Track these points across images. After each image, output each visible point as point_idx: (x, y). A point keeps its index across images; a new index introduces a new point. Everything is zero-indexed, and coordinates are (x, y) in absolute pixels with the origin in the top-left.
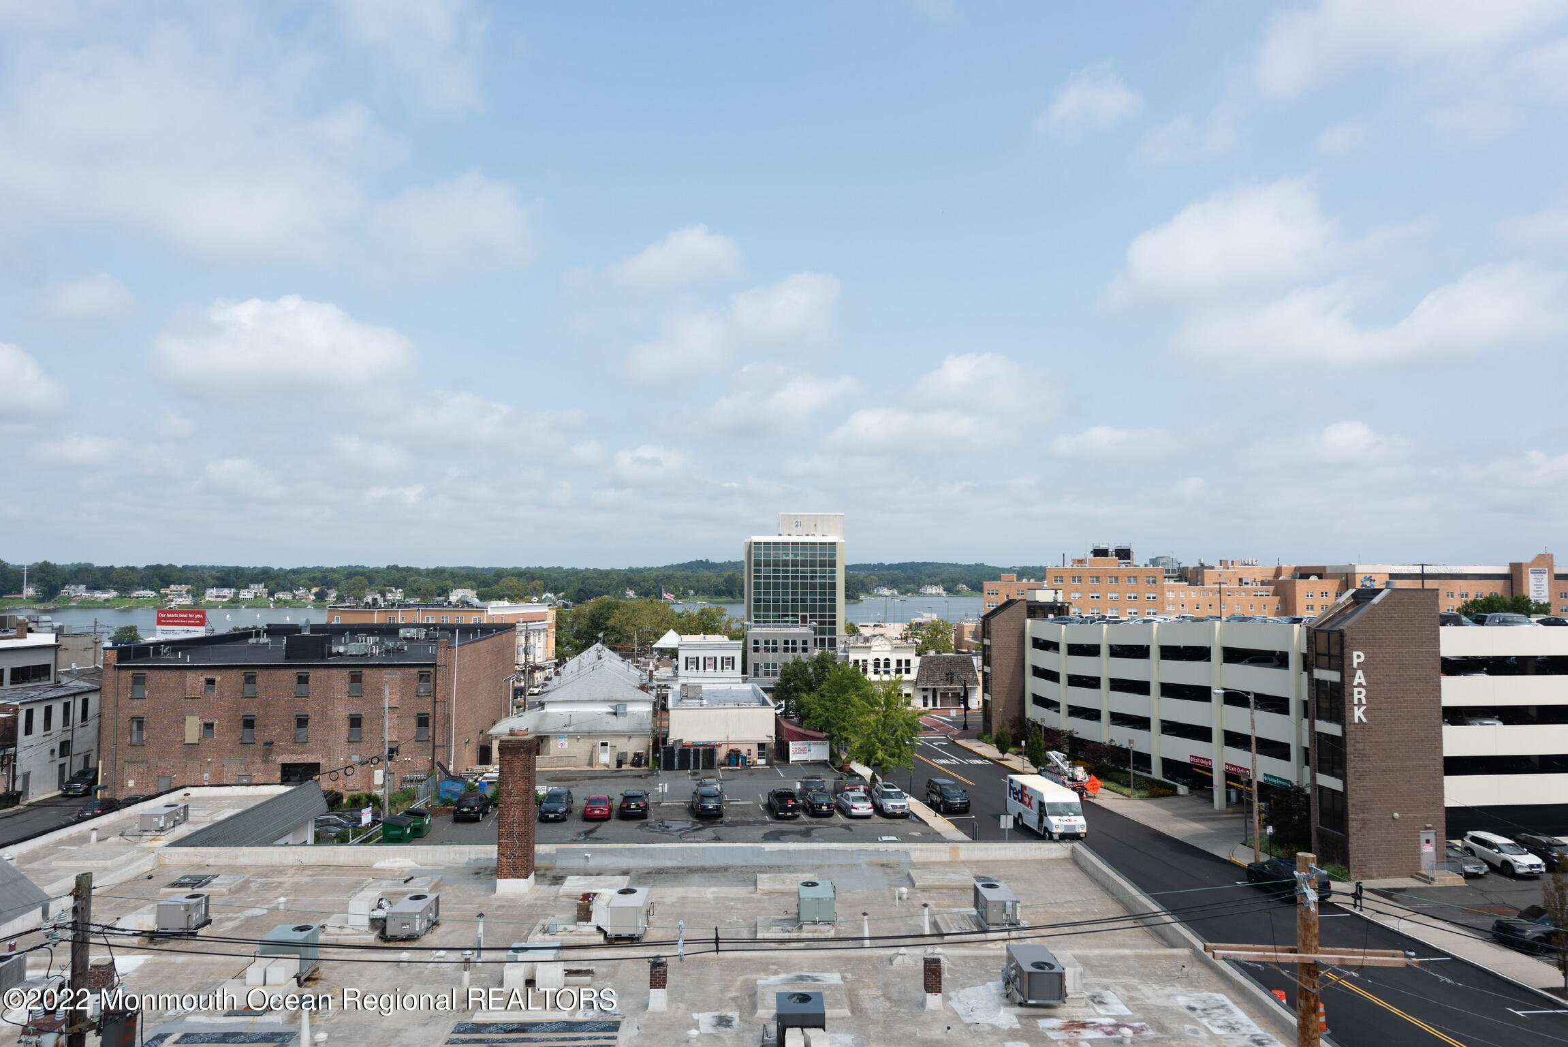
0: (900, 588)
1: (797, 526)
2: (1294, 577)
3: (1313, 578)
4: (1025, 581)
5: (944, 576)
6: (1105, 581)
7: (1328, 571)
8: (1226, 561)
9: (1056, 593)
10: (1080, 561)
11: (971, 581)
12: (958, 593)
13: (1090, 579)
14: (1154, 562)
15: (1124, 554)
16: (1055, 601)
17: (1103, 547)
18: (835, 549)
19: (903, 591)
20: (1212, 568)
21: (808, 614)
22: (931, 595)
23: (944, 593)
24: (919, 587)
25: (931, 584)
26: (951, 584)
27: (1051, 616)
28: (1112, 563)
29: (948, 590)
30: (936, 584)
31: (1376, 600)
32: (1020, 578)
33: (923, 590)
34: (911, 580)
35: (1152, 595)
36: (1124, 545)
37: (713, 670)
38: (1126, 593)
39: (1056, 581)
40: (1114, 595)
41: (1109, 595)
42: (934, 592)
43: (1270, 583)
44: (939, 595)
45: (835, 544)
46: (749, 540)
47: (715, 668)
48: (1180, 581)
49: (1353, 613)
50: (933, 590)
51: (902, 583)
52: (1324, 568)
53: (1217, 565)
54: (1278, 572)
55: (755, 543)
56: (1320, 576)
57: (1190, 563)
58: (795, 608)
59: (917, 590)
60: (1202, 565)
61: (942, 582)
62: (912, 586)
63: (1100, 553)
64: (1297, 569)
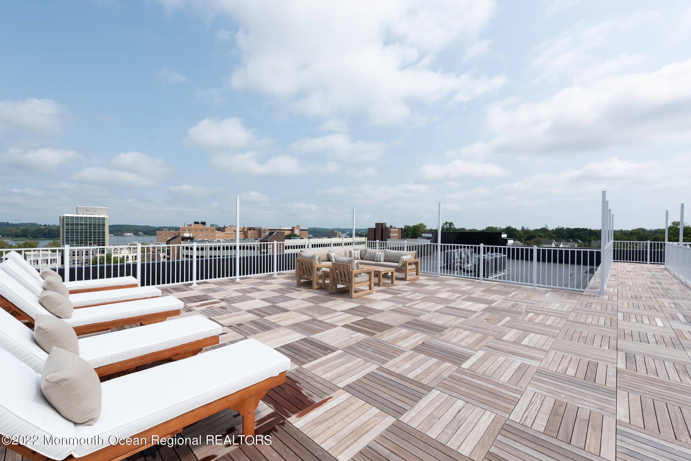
0: (114, 234)
1: (86, 211)
2: (248, 230)
3: (252, 230)
4: (171, 231)
5: (133, 229)
6: (199, 231)
7: (256, 228)
8: (231, 226)
9: (190, 234)
10: (190, 225)
11: (144, 231)
12: (139, 235)
13: (194, 230)
14: (211, 226)
15: (204, 223)
16: (190, 236)
17: (197, 221)
18: (104, 220)
19: (115, 234)
20: (227, 227)
21: (92, 242)
22: (128, 236)
23: (133, 235)
24: (123, 233)
25: (128, 232)
26: (136, 232)
27: (189, 240)
28: (200, 226)
29: (135, 234)
30: (130, 232)
31: (274, 234)
32: (170, 230)
33: (124, 234)
34: (119, 231)
35: (212, 235)
36: (204, 221)
37: (46, 264)
38: (204, 234)
39: (183, 231)
40: (201, 235)
41: (200, 235)
42: (129, 235)
43: (242, 231)
44: (131, 236)
45: (104, 218)
46: (63, 216)
47: (47, 263)
48: (219, 231)
49: (269, 237)
50: (129, 234)
51: (115, 232)
52: (255, 228)
53: (229, 227)
54: (244, 228)
55: (66, 217)
56: (254, 230)
57: (221, 226)
58: (86, 240)
59: (121, 234)
60: (225, 227)
61: (132, 232)
62: (119, 233)
63: (196, 223)
64: (248, 228)
